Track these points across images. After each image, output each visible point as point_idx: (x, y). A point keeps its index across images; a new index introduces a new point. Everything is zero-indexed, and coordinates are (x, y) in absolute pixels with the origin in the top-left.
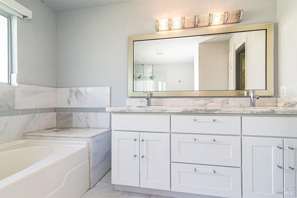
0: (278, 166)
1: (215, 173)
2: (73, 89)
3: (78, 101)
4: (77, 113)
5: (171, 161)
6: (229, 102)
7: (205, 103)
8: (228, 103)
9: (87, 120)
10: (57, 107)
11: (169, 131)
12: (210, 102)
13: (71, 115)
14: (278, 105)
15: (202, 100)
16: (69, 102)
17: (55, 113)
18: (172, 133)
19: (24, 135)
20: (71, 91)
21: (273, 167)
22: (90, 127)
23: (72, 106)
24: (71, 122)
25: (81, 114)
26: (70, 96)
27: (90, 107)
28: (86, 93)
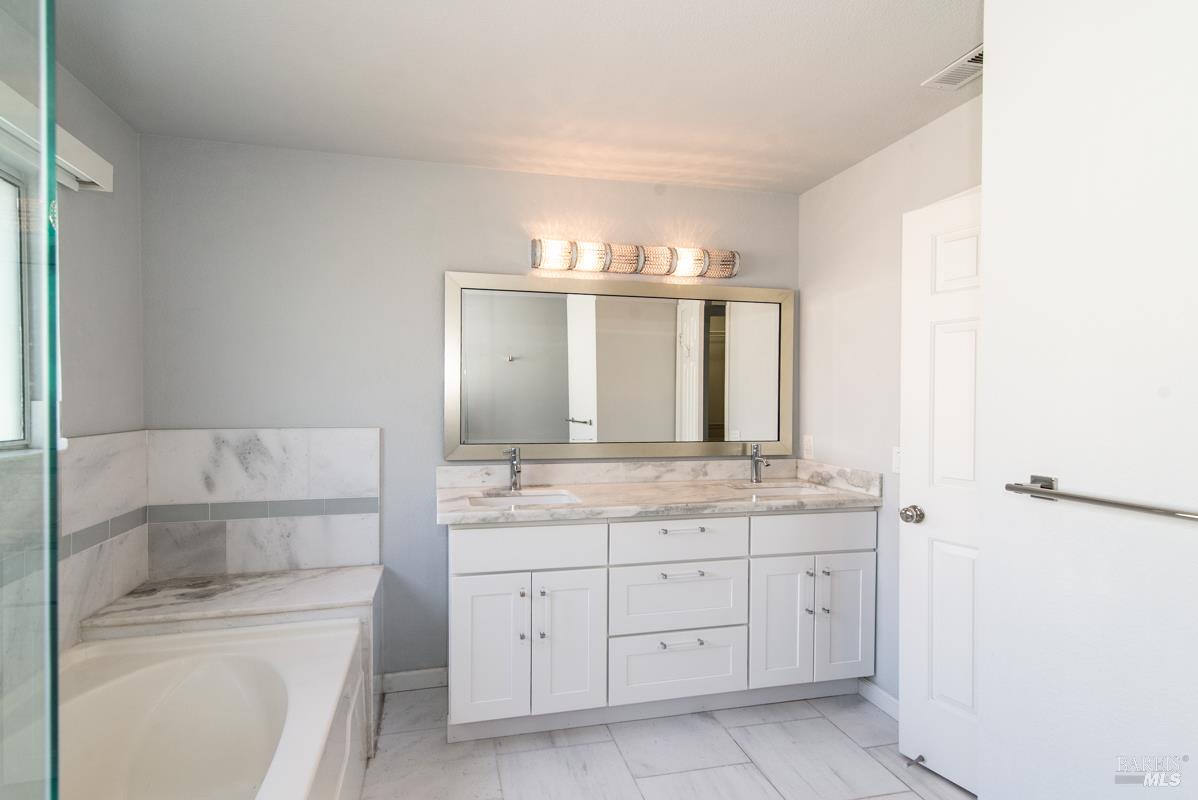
0: (807, 610)
1: (702, 643)
2: (231, 435)
3: (252, 477)
4: (247, 522)
5: (610, 634)
6: (709, 471)
7: (655, 474)
8: (706, 474)
9: (288, 544)
10: (151, 504)
11: (606, 563)
12: (668, 471)
13: (220, 530)
14: (799, 476)
15: (650, 466)
16: (209, 483)
17: (145, 527)
18: (612, 566)
19: (82, 627)
20: (219, 443)
21: (799, 612)
22: (303, 567)
23: (223, 495)
24: (220, 554)
25: (264, 523)
26: (216, 461)
27: (301, 496)
28: (284, 450)
